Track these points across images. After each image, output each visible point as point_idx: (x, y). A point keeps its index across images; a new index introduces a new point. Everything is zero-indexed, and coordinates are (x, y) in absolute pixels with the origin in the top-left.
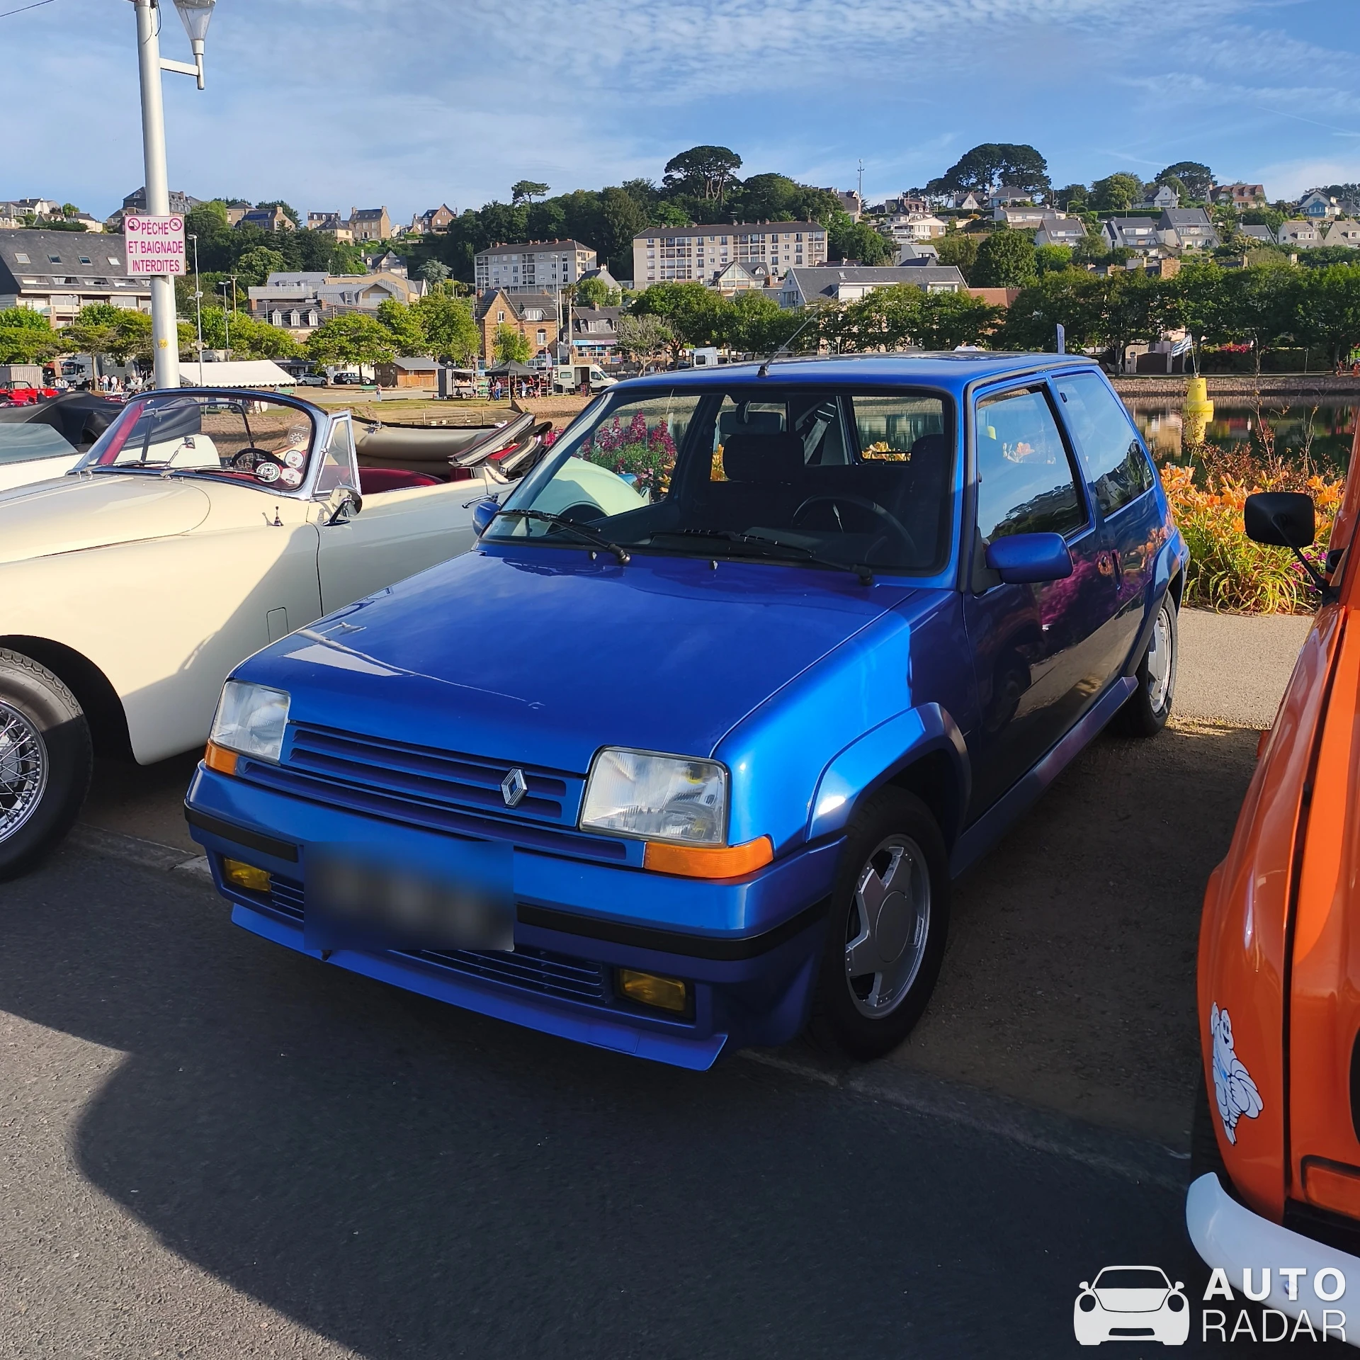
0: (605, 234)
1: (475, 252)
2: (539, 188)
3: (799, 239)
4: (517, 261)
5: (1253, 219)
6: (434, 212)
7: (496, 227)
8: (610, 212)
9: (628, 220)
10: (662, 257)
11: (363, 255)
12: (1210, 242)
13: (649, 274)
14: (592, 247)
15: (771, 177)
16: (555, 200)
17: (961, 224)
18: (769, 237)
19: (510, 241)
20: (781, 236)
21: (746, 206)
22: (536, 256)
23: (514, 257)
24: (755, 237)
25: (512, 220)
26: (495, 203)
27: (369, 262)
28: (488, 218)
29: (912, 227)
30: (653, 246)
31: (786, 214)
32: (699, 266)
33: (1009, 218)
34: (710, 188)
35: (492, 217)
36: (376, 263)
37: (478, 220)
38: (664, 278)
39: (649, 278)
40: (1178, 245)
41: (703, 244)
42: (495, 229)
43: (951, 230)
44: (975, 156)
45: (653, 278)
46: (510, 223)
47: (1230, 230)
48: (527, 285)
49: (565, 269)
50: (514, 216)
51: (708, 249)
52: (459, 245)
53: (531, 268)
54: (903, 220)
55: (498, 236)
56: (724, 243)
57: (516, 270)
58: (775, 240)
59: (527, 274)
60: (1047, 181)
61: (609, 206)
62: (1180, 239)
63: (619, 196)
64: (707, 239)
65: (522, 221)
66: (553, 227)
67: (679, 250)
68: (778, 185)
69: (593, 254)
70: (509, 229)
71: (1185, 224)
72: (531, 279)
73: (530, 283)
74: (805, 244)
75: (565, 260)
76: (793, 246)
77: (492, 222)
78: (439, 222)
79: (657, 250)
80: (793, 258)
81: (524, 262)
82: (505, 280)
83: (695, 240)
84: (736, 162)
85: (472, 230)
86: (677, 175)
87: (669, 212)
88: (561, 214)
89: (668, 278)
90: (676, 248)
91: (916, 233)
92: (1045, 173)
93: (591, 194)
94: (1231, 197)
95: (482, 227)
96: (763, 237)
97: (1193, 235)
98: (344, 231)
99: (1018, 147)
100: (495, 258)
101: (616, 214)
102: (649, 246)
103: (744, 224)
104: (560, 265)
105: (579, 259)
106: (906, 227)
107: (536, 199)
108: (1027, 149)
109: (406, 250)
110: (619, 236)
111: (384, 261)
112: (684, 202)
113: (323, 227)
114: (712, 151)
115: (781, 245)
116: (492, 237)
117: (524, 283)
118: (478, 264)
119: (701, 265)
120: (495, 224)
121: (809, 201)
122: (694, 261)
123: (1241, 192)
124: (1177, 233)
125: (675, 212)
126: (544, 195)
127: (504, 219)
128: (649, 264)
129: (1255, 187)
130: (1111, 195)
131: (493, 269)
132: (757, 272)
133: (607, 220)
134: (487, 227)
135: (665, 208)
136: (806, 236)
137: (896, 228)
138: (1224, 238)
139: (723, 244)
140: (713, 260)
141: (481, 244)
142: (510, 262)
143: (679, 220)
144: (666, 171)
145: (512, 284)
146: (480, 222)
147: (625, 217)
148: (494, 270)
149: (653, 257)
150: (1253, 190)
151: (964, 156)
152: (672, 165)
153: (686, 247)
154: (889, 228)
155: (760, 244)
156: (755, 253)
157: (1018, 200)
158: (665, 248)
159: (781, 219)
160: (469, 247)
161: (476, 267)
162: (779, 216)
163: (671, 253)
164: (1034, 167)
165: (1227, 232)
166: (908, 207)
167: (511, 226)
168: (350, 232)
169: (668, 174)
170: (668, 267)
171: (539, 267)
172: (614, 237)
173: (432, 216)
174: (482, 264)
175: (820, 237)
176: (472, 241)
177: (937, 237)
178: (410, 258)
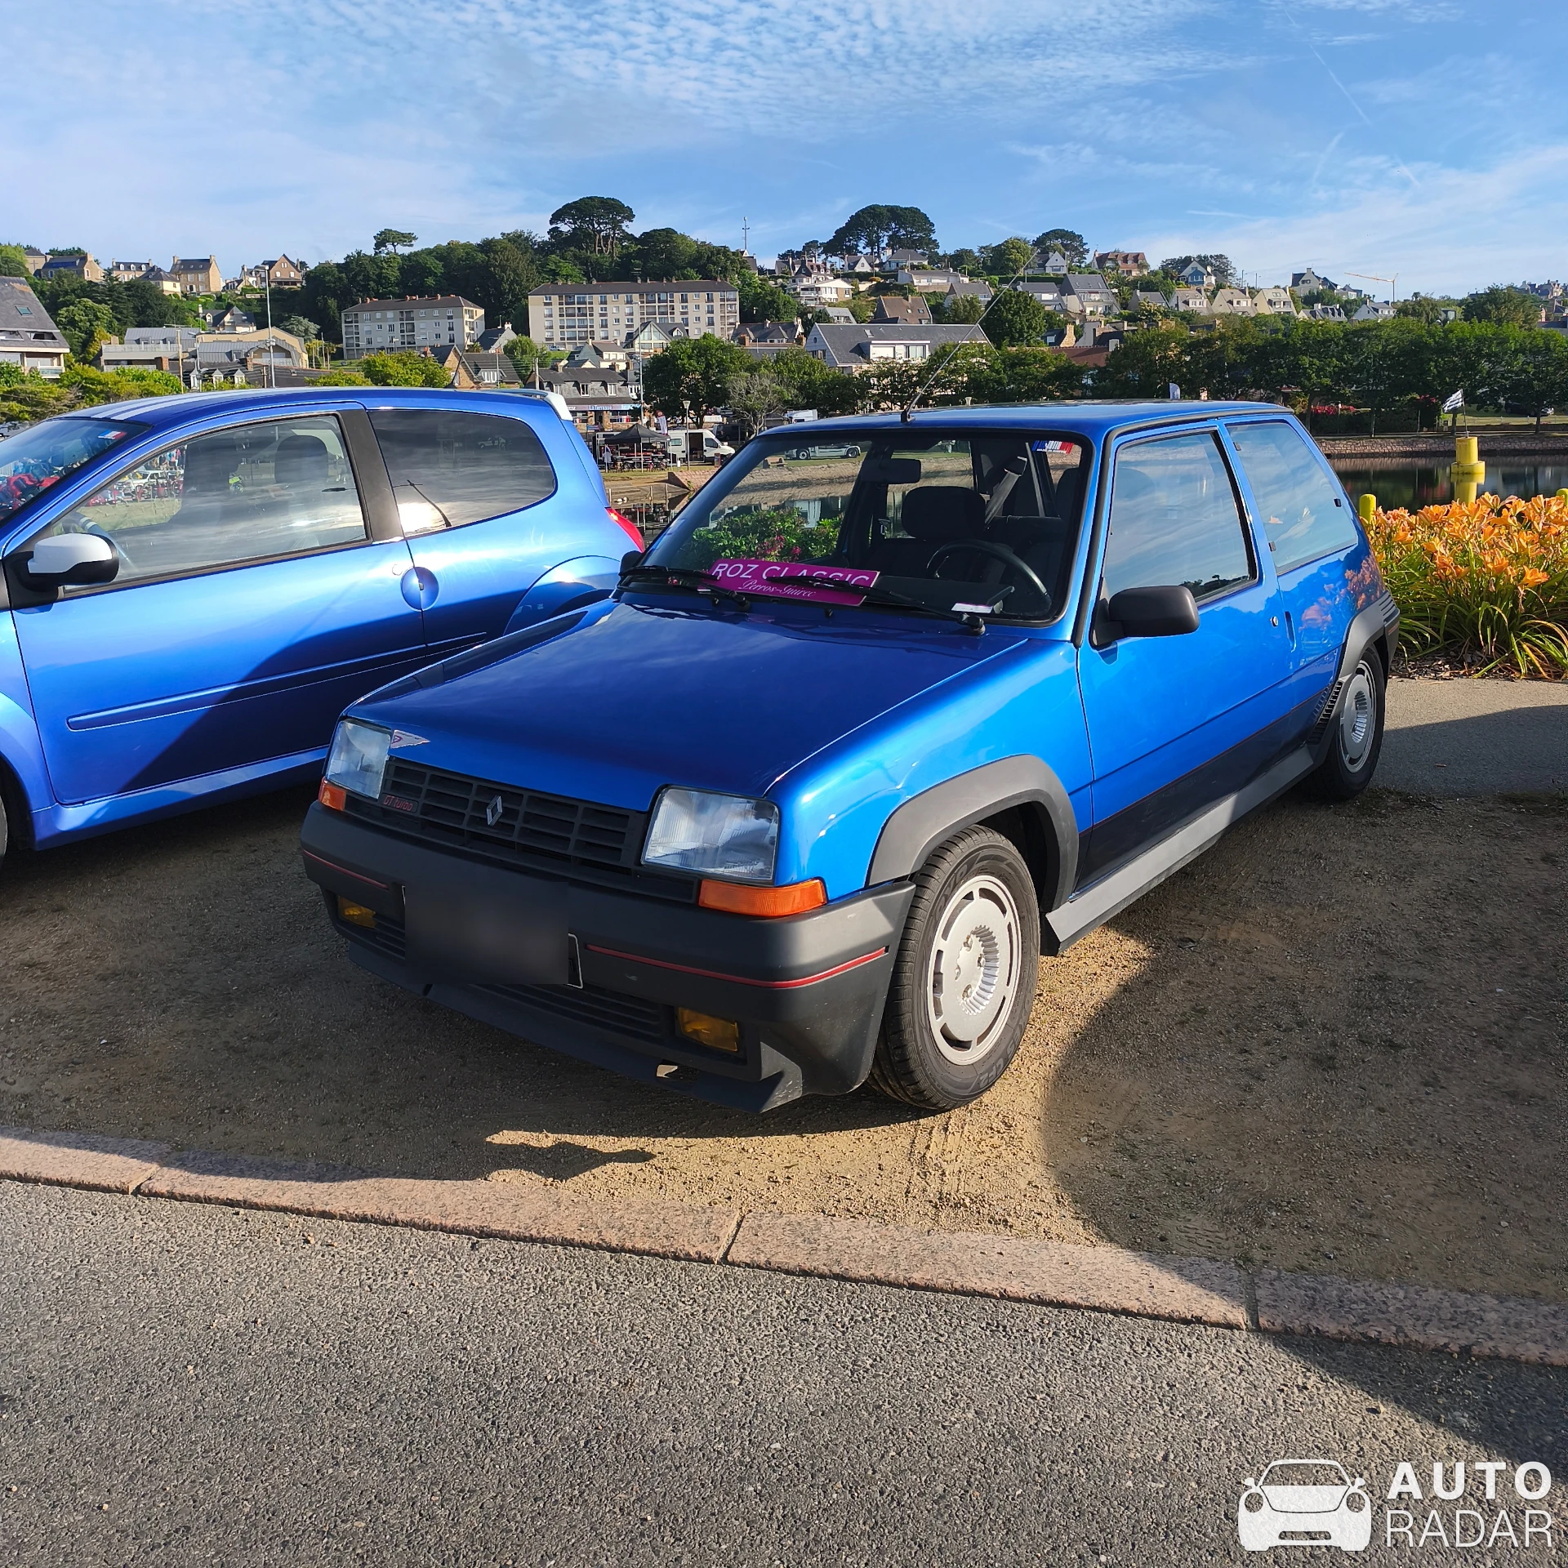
0: (492, 291)
1: (340, 308)
2: (407, 238)
3: (710, 300)
4: (394, 319)
5: (1148, 286)
6: (271, 264)
7: (363, 281)
8: (496, 266)
9: (518, 275)
10: (561, 315)
11: (201, 310)
12: (1110, 308)
13: (547, 335)
14: (480, 304)
15: (669, 232)
16: (429, 252)
17: (864, 286)
18: (677, 296)
19: (381, 296)
20: (690, 295)
21: (645, 263)
22: (416, 313)
23: (390, 314)
24: (663, 296)
25: (382, 273)
26: (359, 253)
27: (209, 318)
28: (353, 269)
29: (818, 289)
30: (550, 304)
31: (691, 272)
32: (602, 327)
33: (915, 281)
34: (599, 243)
35: (358, 269)
36: (218, 321)
37: (340, 272)
38: (564, 339)
39: (547, 339)
40: (1082, 311)
41: (605, 303)
42: (362, 283)
43: (857, 293)
44: (864, 218)
45: (552, 339)
46: (379, 275)
47: (1126, 297)
48: (406, 345)
49: (451, 329)
50: (383, 268)
51: (611, 308)
52: (319, 301)
53: (410, 327)
54: (806, 282)
55: (366, 291)
56: (630, 302)
57: (391, 328)
58: (684, 300)
59: (406, 334)
60: (935, 244)
61: (496, 259)
62: (1083, 306)
63: (506, 249)
64: (610, 297)
65: (393, 274)
66: (430, 281)
67: (579, 308)
68: (679, 241)
69: (481, 312)
70: (378, 283)
71: (1086, 290)
72: (410, 340)
73: (409, 343)
74: (717, 304)
75: (450, 318)
76: (704, 306)
77: (356, 275)
78: (278, 274)
79: (556, 308)
80: (705, 318)
81: (402, 320)
82: (379, 340)
83: (597, 298)
84: (629, 215)
85: (334, 283)
86: (565, 228)
87: (560, 267)
88: (438, 267)
89: (568, 339)
90: (576, 306)
91: (824, 295)
92: (933, 237)
93: (467, 245)
94: (1117, 264)
95: (346, 281)
96: (672, 296)
97: (1095, 301)
98: (171, 283)
99: (906, 209)
100: (366, 315)
101: (503, 269)
102: (546, 304)
103: (648, 281)
104: (445, 323)
105: (466, 318)
106: (812, 289)
107: (403, 250)
108: (915, 211)
109: (249, 305)
110: (509, 293)
111: (228, 318)
112: (575, 255)
113: (146, 277)
114: (602, 202)
115: (691, 305)
116: (358, 291)
117: (403, 343)
118: (346, 322)
119: (604, 325)
120: (361, 277)
121: (714, 259)
122: (597, 320)
123: (1125, 260)
124: (1080, 298)
125: (567, 267)
126: (412, 245)
127: (372, 272)
128: (547, 324)
129: (1138, 255)
130: (1009, 260)
131: (364, 328)
132: (675, 333)
133: (493, 275)
134: (352, 280)
135: (556, 263)
136: (717, 295)
137: (802, 289)
138: (1121, 304)
139: (628, 303)
140: (617, 320)
141: (347, 300)
142: (384, 319)
143: (571, 276)
144: (551, 222)
145: (387, 345)
146: (344, 275)
147: (514, 271)
148: (366, 329)
149: (551, 316)
150: (1136, 258)
151: (852, 217)
152: (557, 217)
153: (588, 306)
154: (795, 289)
155: (669, 304)
156: (663, 313)
157: (916, 263)
158: (564, 306)
159: (686, 277)
160: (332, 303)
161: (343, 325)
162: (683, 275)
163: (570, 312)
164: (923, 230)
165: (1124, 298)
166: (809, 268)
167: (381, 279)
168: (178, 284)
169: (554, 226)
170: (568, 327)
171: (419, 325)
172: (502, 293)
173: (270, 269)
174: (351, 322)
175: (732, 297)
176: (335, 296)
177: (844, 300)
178: (256, 314)
